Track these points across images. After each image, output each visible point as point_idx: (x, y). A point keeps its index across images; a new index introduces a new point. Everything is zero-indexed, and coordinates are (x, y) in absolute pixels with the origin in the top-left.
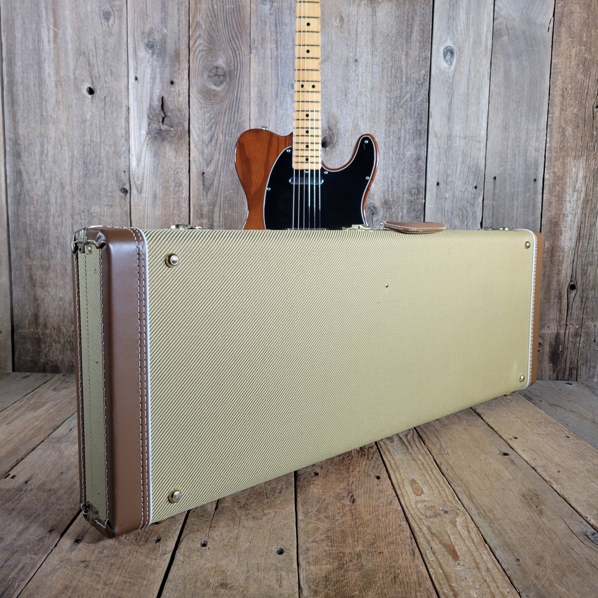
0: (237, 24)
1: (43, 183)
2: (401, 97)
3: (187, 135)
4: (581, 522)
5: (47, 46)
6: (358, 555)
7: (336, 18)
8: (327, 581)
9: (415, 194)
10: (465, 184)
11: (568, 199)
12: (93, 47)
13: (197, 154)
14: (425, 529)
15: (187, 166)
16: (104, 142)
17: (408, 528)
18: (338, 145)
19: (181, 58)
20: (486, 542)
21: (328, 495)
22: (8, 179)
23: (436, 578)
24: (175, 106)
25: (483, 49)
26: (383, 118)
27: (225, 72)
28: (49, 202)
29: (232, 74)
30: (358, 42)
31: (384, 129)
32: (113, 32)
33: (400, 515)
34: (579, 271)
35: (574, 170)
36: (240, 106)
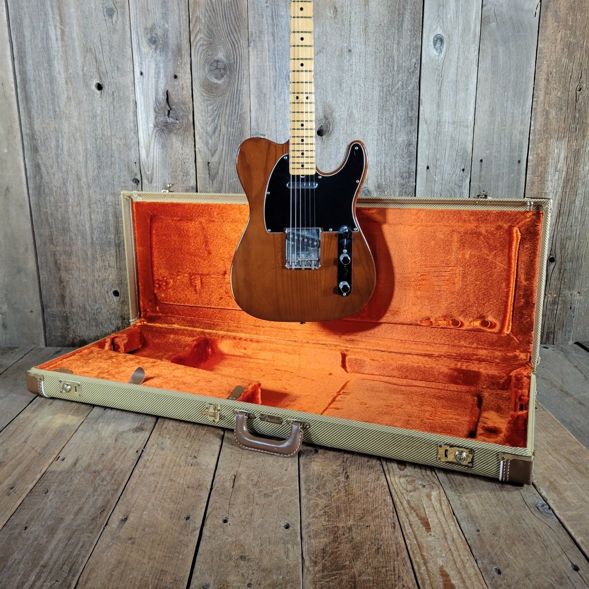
0: (235, 17)
1: (61, 175)
2: (393, 85)
3: (192, 127)
4: (535, 494)
5: (56, 44)
6: (349, 528)
7: (330, 10)
8: (324, 553)
9: (406, 178)
10: (454, 167)
11: (550, 179)
12: (99, 44)
13: (202, 145)
14: (405, 503)
15: (194, 156)
16: (115, 135)
17: (392, 503)
18: (334, 133)
19: (183, 52)
20: (454, 515)
21: (326, 471)
22: (28, 172)
23: (411, 548)
24: (179, 99)
25: (471, 36)
26: (376, 106)
27: (225, 66)
28: (67, 194)
29: (232, 67)
30: (352, 32)
31: (377, 117)
32: (117, 28)
33: (385, 490)
34: (558, 245)
35: (556, 151)
36: (241, 99)
